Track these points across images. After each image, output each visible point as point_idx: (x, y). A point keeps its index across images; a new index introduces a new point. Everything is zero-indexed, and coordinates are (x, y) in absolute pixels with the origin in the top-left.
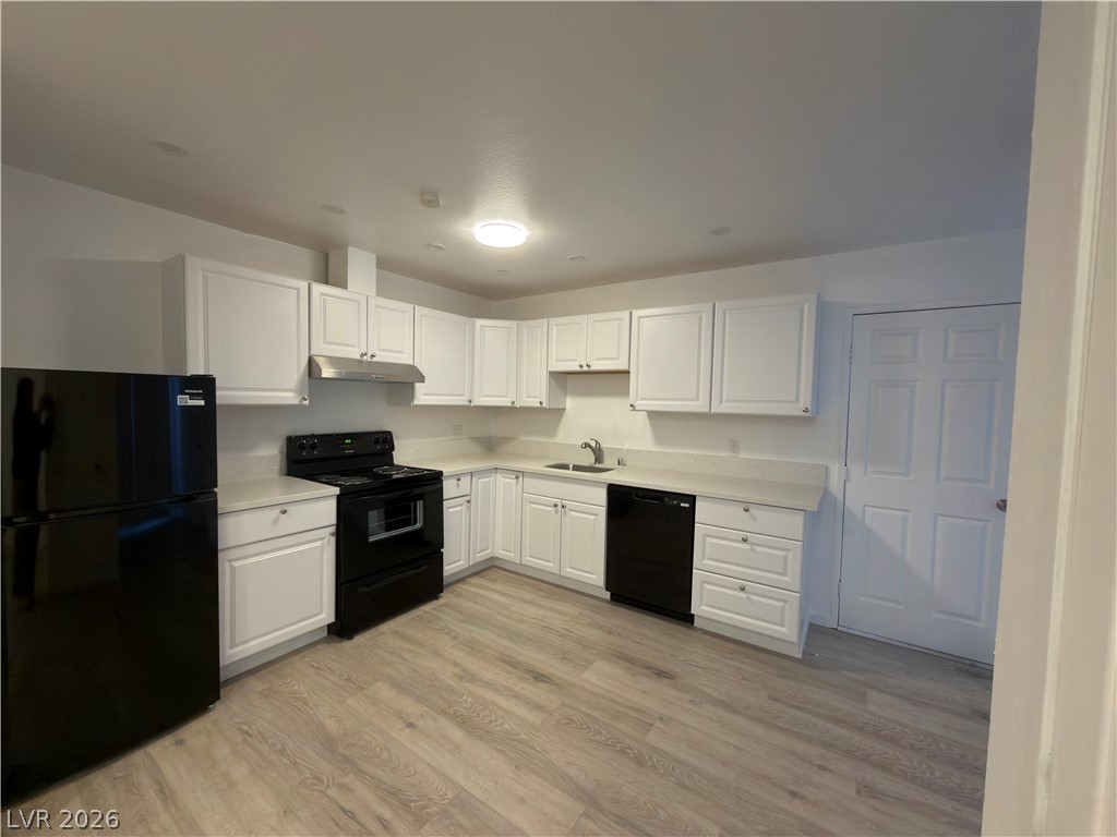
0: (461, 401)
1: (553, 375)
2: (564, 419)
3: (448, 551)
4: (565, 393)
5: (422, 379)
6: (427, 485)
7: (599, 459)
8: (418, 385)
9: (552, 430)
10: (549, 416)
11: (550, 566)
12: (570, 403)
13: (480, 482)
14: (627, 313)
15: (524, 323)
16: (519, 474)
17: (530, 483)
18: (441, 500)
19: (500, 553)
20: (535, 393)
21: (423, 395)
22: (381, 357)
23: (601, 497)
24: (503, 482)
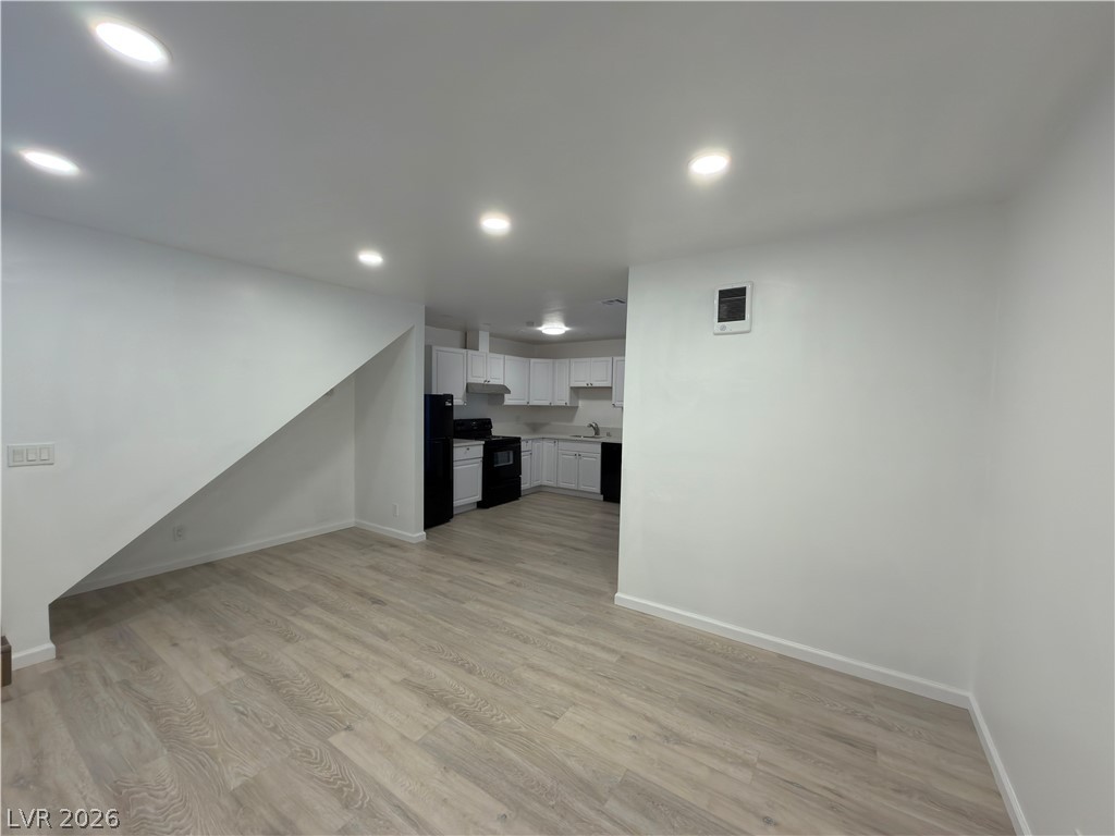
0: (524, 403)
1: (572, 388)
2: (578, 413)
3: (524, 477)
4: (578, 398)
5: (509, 392)
6: (513, 444)
7: (597, 433)
8: (506, 396)
9: (571, 419)
10: (570, 410)
11: (573, 486)
12: (581, 403)
13: (536, 445)
14: (610, 359)
15: (557, 361)
16: (556, 440)
17: (561, 444)
18: (520, 452)
19: (545, 483)
20: (563, 398)
21: (509, 400)
22: (492, 382)
23: (598, 449)
24: (547, 446)
